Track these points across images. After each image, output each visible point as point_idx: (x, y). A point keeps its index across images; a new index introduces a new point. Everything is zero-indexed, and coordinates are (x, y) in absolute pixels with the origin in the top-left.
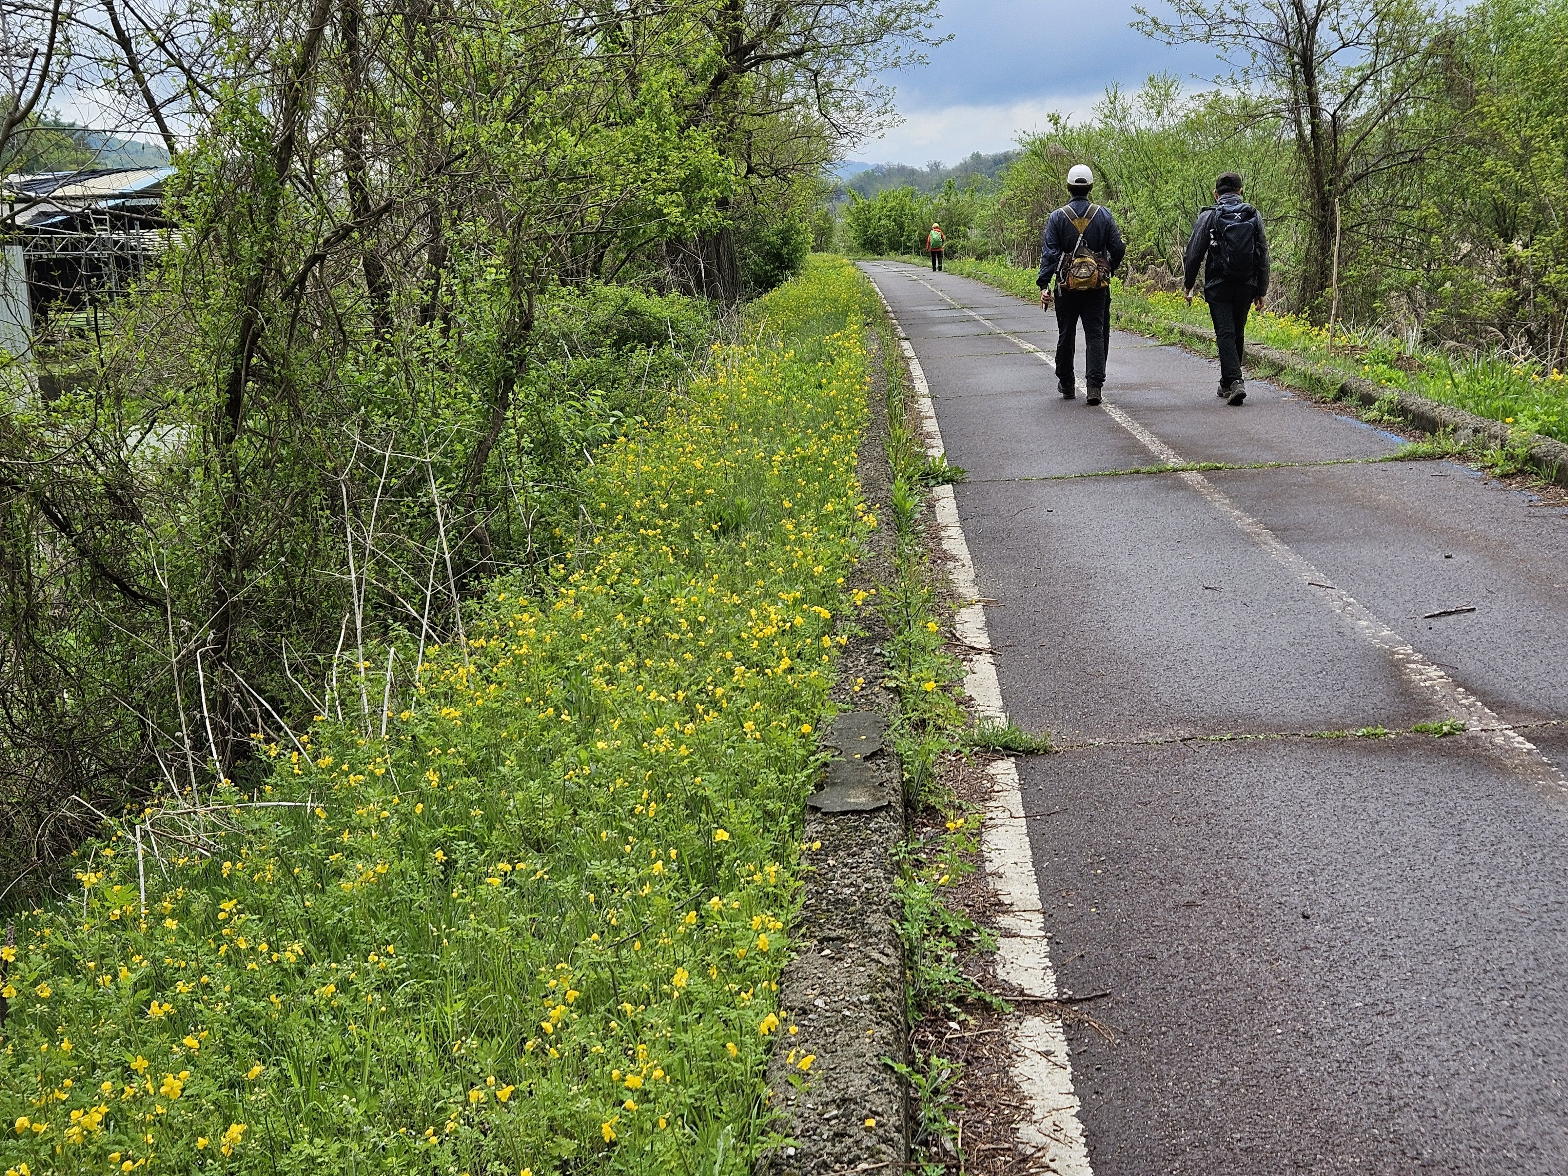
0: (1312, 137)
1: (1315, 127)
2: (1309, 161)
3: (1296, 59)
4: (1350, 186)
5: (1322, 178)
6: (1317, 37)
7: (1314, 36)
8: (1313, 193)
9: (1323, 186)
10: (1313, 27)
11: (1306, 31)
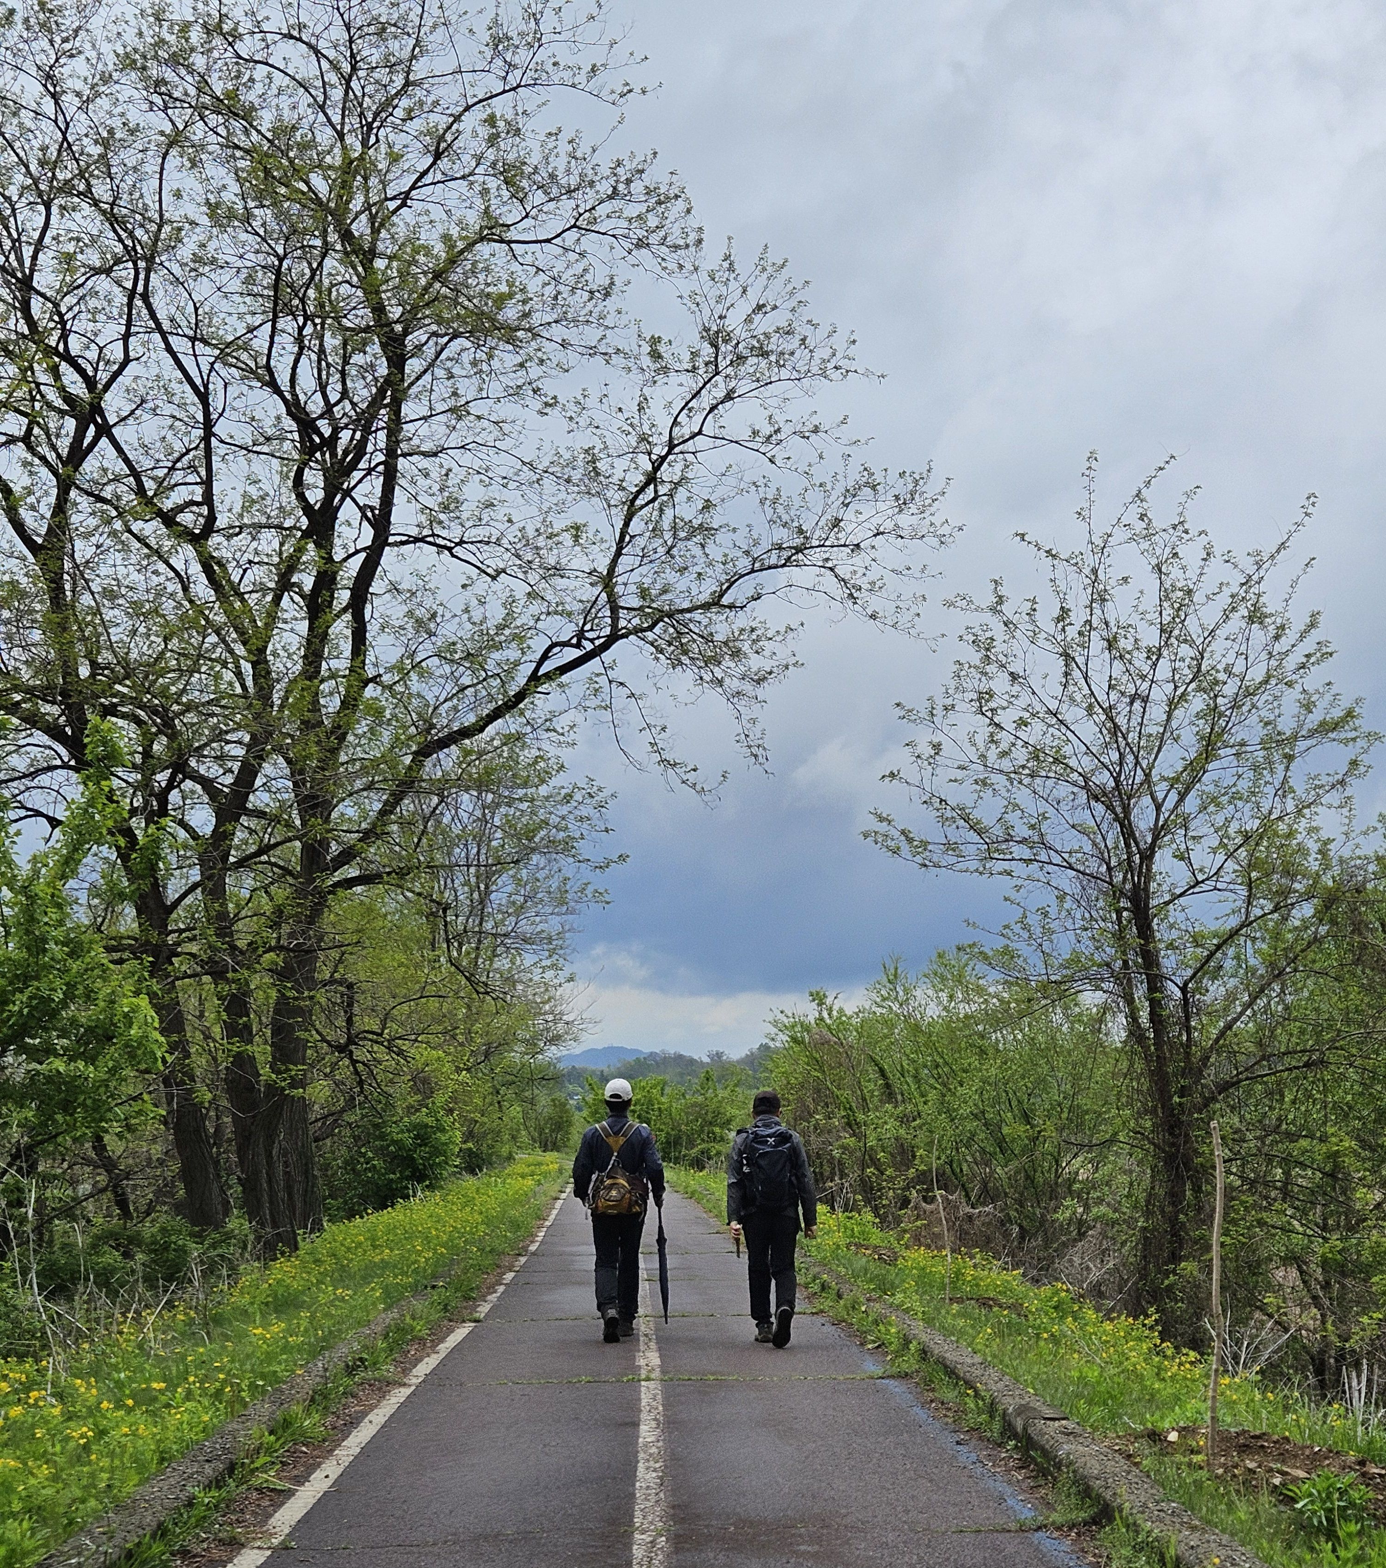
0: (1152, 1020)
1: (1155, 1004)
2: (1147, 1058)
3: (1124, 903)
4: (1214, 1099)
5: (1168, 1083)
6: (1155, 868)
7: (1149, 869)
8: (1155, 1108)
9: (1171, 1098)
10: (1148, 856)
11: (1138, 861)
